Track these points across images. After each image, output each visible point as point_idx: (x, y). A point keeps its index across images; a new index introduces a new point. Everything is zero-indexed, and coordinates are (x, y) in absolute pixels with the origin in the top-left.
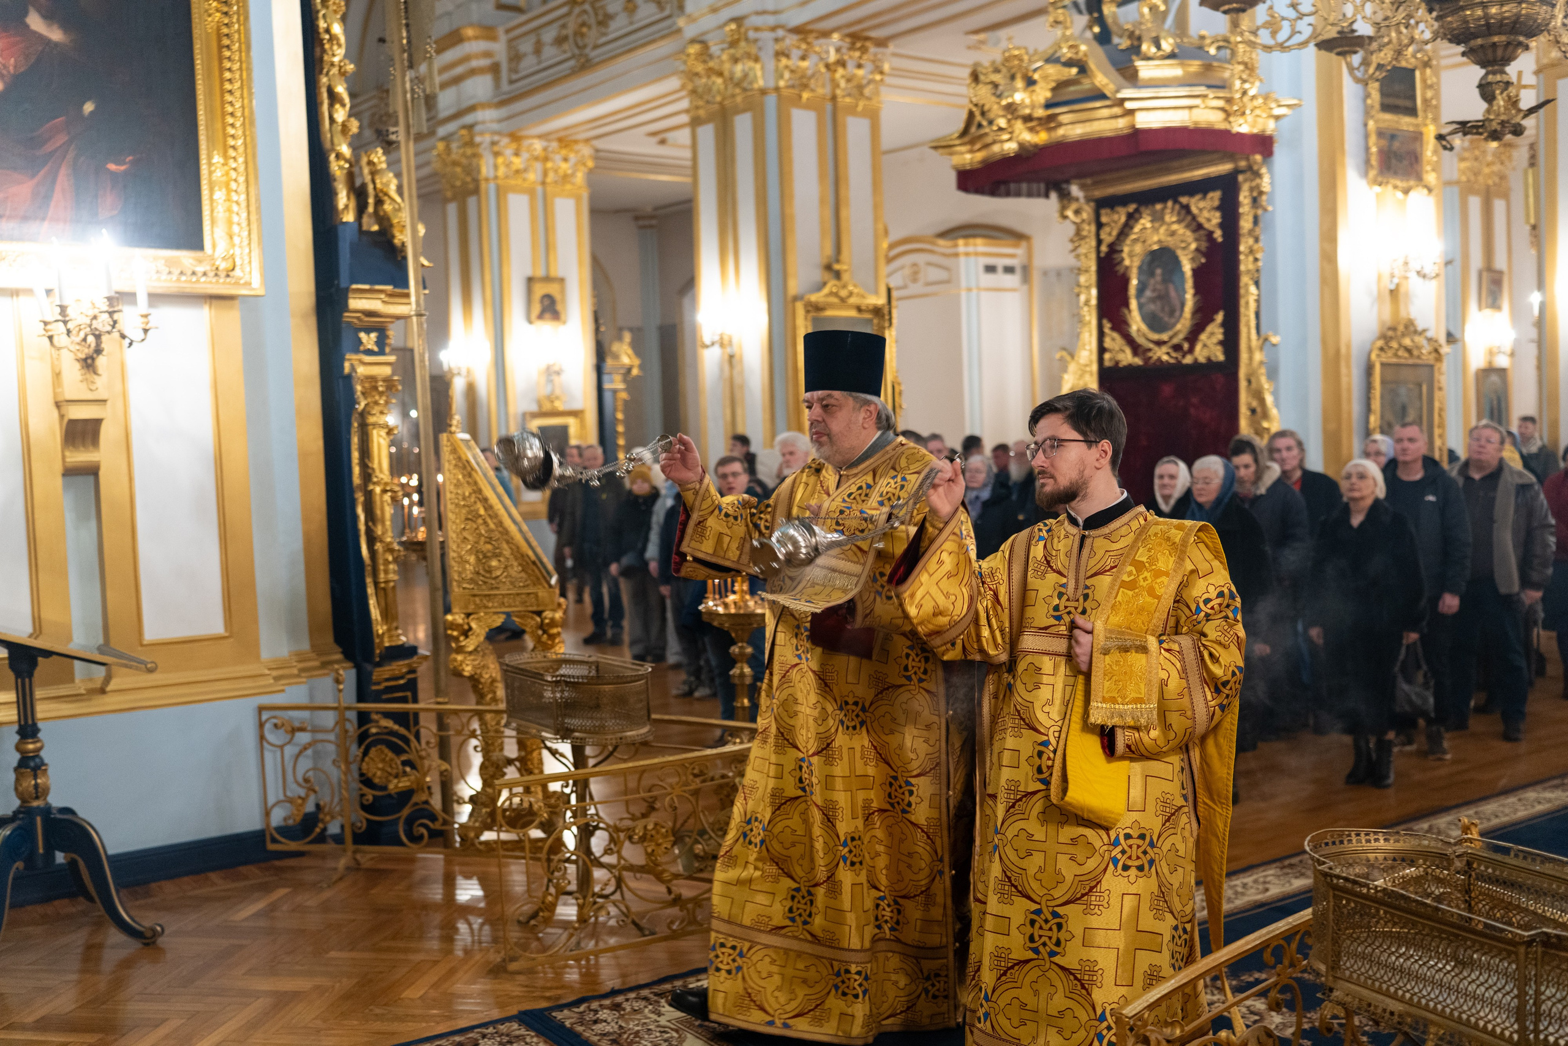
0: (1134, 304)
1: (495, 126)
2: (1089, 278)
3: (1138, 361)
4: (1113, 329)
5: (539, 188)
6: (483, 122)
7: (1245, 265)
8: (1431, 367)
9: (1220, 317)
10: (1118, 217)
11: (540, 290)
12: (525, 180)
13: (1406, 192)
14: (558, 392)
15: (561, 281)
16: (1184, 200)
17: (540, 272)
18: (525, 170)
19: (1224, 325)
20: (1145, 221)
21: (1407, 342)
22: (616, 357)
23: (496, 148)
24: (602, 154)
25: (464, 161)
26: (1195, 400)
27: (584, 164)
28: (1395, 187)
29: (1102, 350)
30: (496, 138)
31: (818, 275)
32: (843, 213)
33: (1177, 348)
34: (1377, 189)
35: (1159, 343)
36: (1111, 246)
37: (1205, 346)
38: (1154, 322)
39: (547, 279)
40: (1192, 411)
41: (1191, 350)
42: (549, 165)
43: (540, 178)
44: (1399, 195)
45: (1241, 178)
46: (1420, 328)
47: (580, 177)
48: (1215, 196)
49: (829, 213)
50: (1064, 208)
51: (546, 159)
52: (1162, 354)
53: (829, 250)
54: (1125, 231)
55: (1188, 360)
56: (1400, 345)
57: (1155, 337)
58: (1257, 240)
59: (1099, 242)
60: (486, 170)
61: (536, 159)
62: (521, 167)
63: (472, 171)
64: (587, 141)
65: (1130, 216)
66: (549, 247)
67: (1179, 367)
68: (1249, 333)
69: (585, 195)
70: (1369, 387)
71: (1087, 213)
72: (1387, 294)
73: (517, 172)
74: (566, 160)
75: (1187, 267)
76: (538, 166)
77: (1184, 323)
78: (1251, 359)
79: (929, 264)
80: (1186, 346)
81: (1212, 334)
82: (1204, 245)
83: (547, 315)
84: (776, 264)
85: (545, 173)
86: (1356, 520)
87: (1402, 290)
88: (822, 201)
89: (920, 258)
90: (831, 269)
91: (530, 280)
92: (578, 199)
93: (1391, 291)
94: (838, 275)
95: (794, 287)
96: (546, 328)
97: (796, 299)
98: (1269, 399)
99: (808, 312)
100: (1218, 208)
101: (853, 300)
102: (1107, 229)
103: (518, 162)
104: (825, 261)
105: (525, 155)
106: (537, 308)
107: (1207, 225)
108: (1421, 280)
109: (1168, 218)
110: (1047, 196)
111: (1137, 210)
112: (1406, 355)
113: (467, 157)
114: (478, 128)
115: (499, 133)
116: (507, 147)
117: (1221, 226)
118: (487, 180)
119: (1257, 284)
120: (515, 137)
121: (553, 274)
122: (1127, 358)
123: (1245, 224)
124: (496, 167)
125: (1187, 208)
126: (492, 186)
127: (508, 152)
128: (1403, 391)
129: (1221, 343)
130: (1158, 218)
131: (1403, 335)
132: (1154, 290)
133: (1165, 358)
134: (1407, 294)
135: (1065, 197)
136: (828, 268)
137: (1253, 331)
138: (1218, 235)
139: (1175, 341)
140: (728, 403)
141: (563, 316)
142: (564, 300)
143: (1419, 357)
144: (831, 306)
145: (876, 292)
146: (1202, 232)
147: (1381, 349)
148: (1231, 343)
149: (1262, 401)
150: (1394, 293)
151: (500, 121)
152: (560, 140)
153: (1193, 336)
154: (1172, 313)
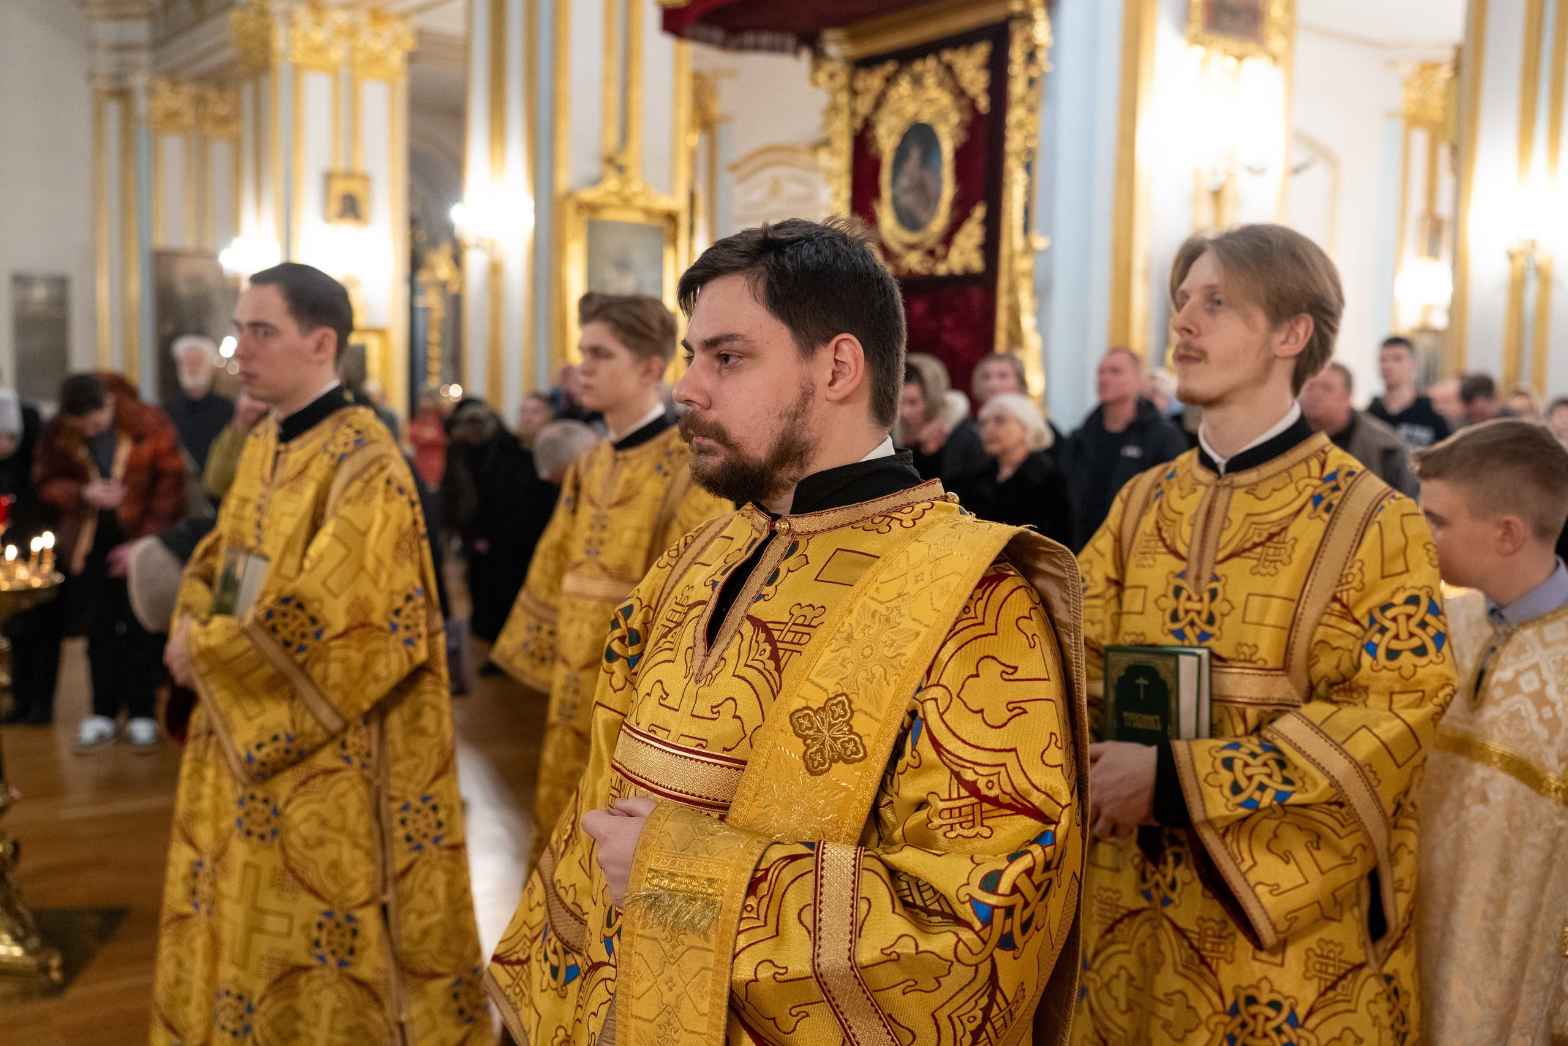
0: (886, 193)
2: (840, 163)
5: (345, 69)
7: (1015, 142)
9: (980, 211)
10: (873, 81)
12: (326, 58)
13: (1240, 58)
15: (365, 179)
16: (947, 56)
17: (341, 165)
18: (328, 46)
19: (986, 224)
20: (904, 86)
23: (292, 19)
24: (428, 37)
25: (258, 34)
26: (947, 323)
27: (402, 45)
28: (1226, 52)
31: (594, 168)
32: (636, 95)
33: (931, 253)
34: (1199, 51)
35: (912, 247)
36: (865, 117)
37: (961, 250)
38: (909, 220)
39: (349, 175)
40: (945, 335)
41: (945, 257)
42: (357, 41)
43: (346, 57)
44: (1231, 62)
45: (1013, 27)
47: (396, 59)
48: (982, 51)
49: (614, 94)
50: (815, 71)
51: (353, 35)
52: (914, 262)
53: (612, 138)
54: (879, 102)
55: (942, 269)
57: (908, 238)
58: (1030, 109)
59: (854, 115)
60: (278, 44)
61: (341, 34)
62: (323, 41)
63: (265, 46)
65: (888, 80)
66: (353, 137)
67: (931, 278)
68: (1013, 233)
69: (402, 82)
71: (842, 79)
72: (1207, 195)
73: (318, 47)
74: (378, 37)
75: (947, 148)
76: (344, 42)
77: (939, 222)
78: (1012, 267)
79: (791, 178)
80: (940, 251)
81: (970, 234)
82: (968, 118)
83: (348, 216)
84: (544, 152)
85: (353, 50)
86: (1006, 472)
87: (1229, 191)
88: (606, 79)
89: (782, 172)
90: (613, 163)
91: (329, 175)
92: (393, 85)
93: (1214, 192)
94: (621, 169)
95: (564, 180)
96: (347, 229)
97: (565, 197)
98: (1028, 323)
99: (581, 213)
100: (985, 67)
101: (640, 202)
102: (862, 98)
103: (319, 36)
104: (606, 152)
105: (327, 29)
106: (335, 207)
107: (971, 91)
109: (928, 81)
110: (798, 53)
111: (895, 71)
113: (259, 29)
116: (305, 17)
117: (987, 90)
118: (279, 53)
119: (1028, 168)
120: (316, 7)
121: (356, 169)
123: (1017, 87)
124: (292, 41)
125: (949, 68)
126: (287, 63)
127: (307, 23)
129: (979, 246)
130: (917, 81)
132: (910, 178)
133: (917, 266)
135: (819, 55)
136: (610, 160)
137: (1018, 233)
138: (983, 103)
139: (930, 243)
141: (366, 217)
144: (612, 207)
145: (671, 191)
146: (965, 100)
148: (991, 247)
149: (1019, 324)
150: (1217, 195)
152: (373, 13)
153: (948, 239)
154: (928, 208)
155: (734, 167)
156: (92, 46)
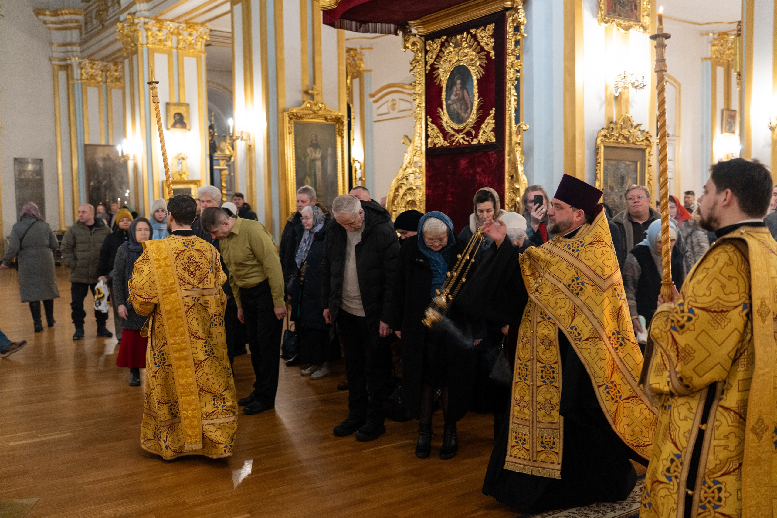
1: (147, 13)
2: (421, 89)
3: (446, 144)
4: (432, 122)
5: (174, 51)
6: (140, 11)
7: (510, 74)
8: (644, 150)
9: (493, 112)
10: (436, 46)
11: (174, 110)
12: (165, 45)
13: (627, 29)
14: (184, 170)
15: (188, 105)
16: (473, 31)
17: (175, 100)
18: (166, 40)
19: (495, 117)
20: (451, 47)
21: (625, 132)
22: (222, 151)
23: (147, 26)
24: (215, 33)
25: (131, 34)
26: (479, 170)
27: (202, 38)
28: (619, 25)
29: (427, 136)
30: (147, 20)
31: (299, 97)
32: (317, 59)
33: (468, 134)
34: (605, 25)
35: (458, 131)
36: (432, 65)
37: (484, 132)
38: (456, 117)
39: (179, 104)
40: (477, 177)
41: (476, 136)
42: (180, 37)
43: (175, 45)
44: (622, 30)
45: (507, 14)
46: (635, 124)
47: (200, 46)
48: (491, 27)
49: (307, 59)
50: (406, 41)
51: (179, 34)
52: (459, 138)
53: (308, 81)
54: (440, 55)
55: (475, 142)
56: (620, 135)
57: (456, 127)
58: (518, 58)
59: (426, 63)
60: (142, 39)
61: (172, 33)
62: (163, 38)
63: (135, 40)
64: (203, 24)
65: (443, 45)
66: (180, 85)
67: (470, 146)
68: (510, 122)
70: (596, 163)
71: (419, 44)
72: (613, 97)
73: (160, 40)
74: (190, 35)
75: (475, 78)
76: (174, 38)
77: (473, 118)
78: (511, 140)
79: (401, 99)
80: (474, 133)
81: (489, 123)
82: (484, 62)
83: (178, 125)
84: (272, 89)
85: (178, 42)
87: (624, 97)
88: (303, 51)
89: (396, 96)
90: (308, 93)
91: (167, 104)
92: (198, 58)
93: (616, 98)
94: (312, 97)
95: (284, 103)
97: (284, 111)
98: (520, 168)
99: (291, 119)
100: (492, 36)
101: (322, 113)
102: (430, 54)
103: (160, 35)
104: (305, 88)
105: (165, 31)
106: (172, 121)
107: (486, 48)
108: (634, 89)
109: (464, 44)
110: (396, 34)
111: (446, 40)
112: (625, 141)
113: (132, 32)
114: (137, 14)
115: (147, 18)
116: (153, 25)
117: (494, 48)
118: (142, 45)
119: (517, 88)
120: (159, 21)
121: (182, 101)
122: (441, 142)
123: (510, 46)
124: (147, 37)
125: (474, 37)
126: (145, 48)
127: (155, 29)
128: (622, 166)
129: (493, 130)
130: (458, 45)
131: (622, 128)
132: (456, 95)
133: (461, 141)
134: (627, 100)
135: (407, 33)
136: (306, 92)
137: (513, 122)
138: (492, 54)
139: (468, 129)
140: (248, 175)
141: (188, 126)
142: (189, 117)
143: (634, 143)
144: (307, 116)
145: (339, 107)
146: (483, 53)
147: (605, 136)
148: (500, 130)
149: (516, 169)
150: (618, 99)
151: (148, 10)
152: (186, 22)
153: (477, 126)
154: (466, 112)
155: (372, 96)
156: (51, 44)
